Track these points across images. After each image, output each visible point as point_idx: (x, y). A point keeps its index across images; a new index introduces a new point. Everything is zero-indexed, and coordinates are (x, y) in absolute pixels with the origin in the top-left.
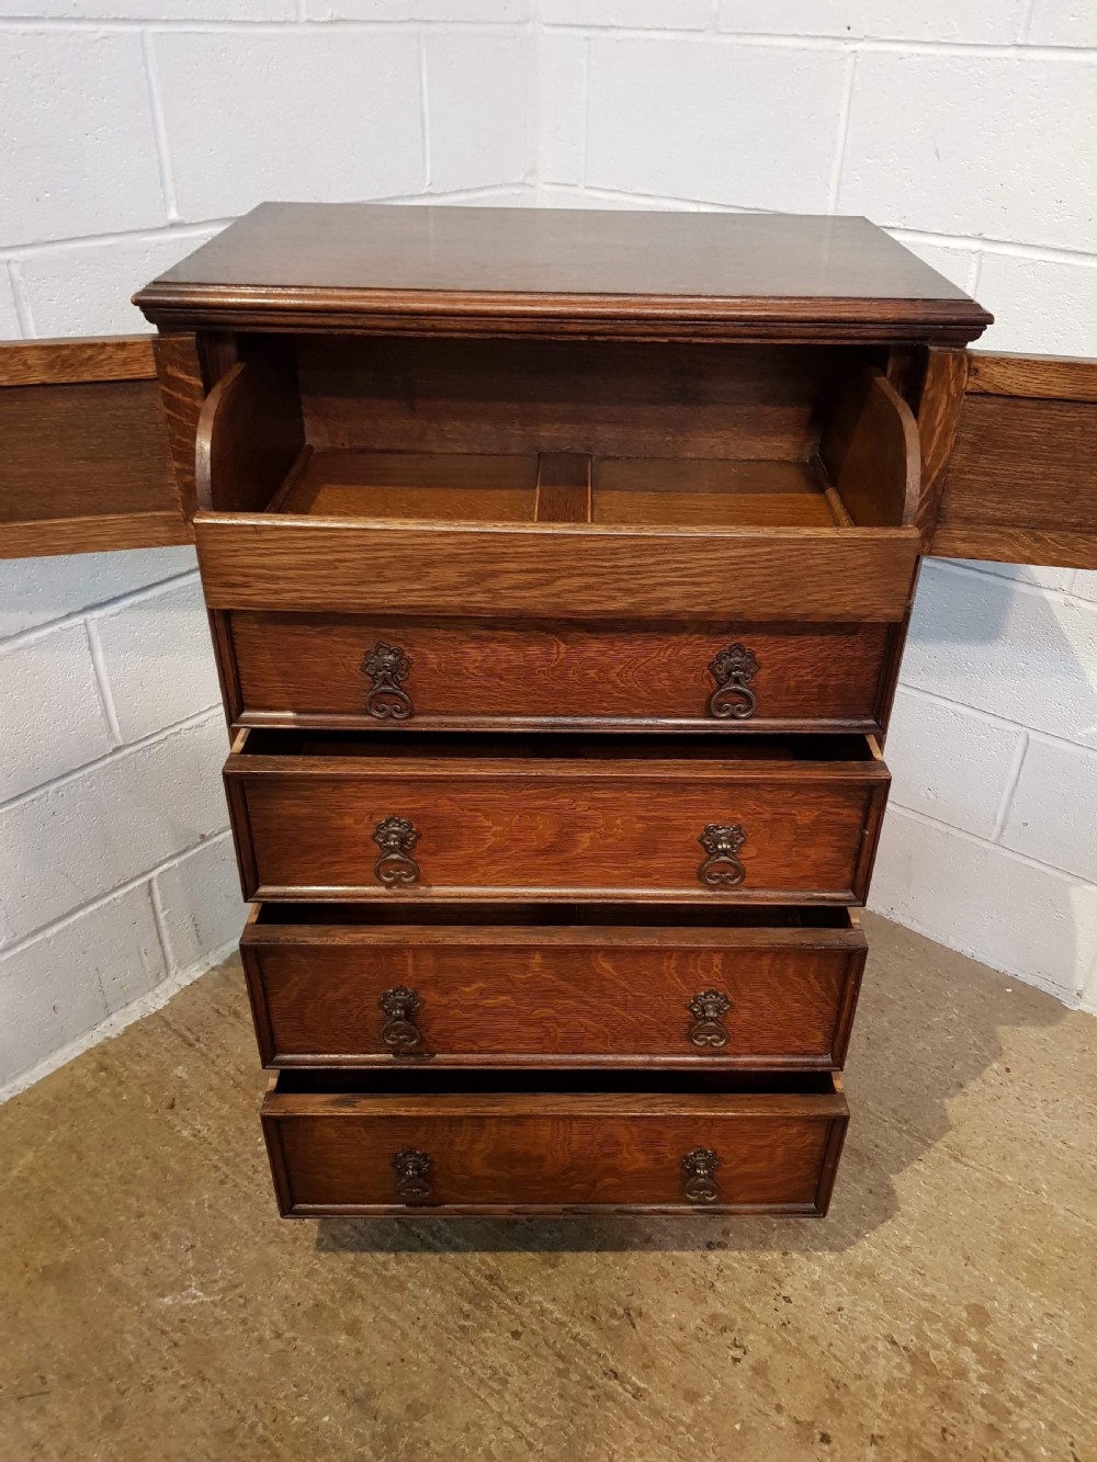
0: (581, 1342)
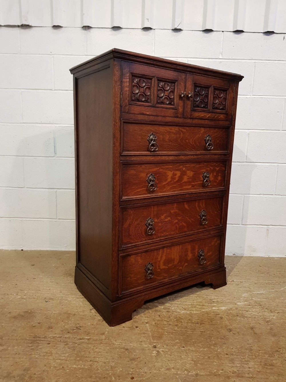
0: (68, 338)
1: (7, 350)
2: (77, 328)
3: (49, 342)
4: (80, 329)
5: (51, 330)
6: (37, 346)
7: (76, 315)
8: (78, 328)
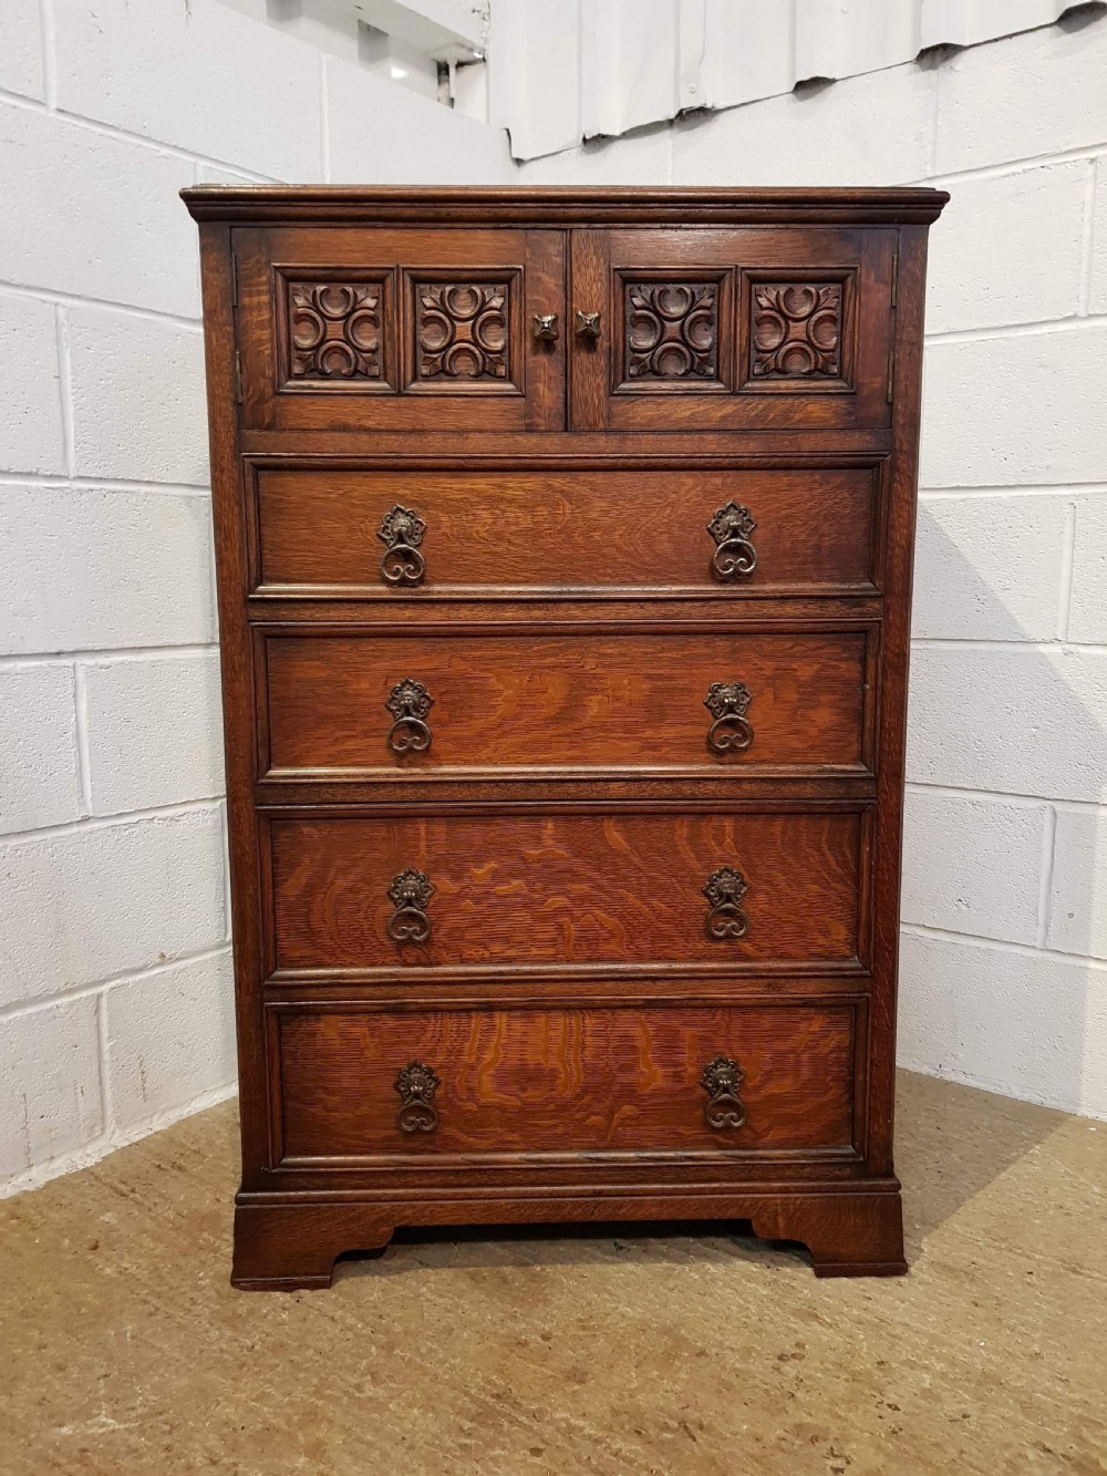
0: (624, 1459)
1: (380, 1407)
2: (683, 1424)
3: (541, 1446)
4: (694, 1440)
5: (574, 1392)
6: (490, 1445)
7: (707, 1355)
8: (686, 1428)
